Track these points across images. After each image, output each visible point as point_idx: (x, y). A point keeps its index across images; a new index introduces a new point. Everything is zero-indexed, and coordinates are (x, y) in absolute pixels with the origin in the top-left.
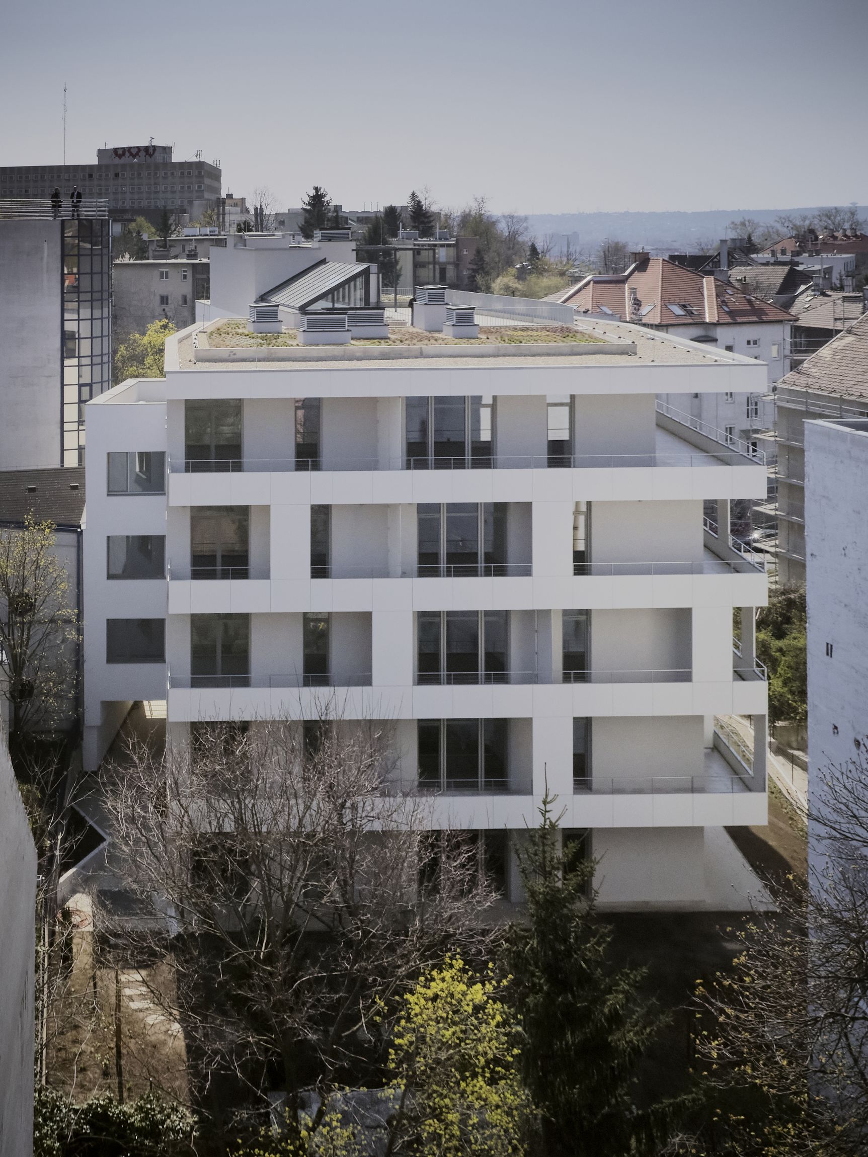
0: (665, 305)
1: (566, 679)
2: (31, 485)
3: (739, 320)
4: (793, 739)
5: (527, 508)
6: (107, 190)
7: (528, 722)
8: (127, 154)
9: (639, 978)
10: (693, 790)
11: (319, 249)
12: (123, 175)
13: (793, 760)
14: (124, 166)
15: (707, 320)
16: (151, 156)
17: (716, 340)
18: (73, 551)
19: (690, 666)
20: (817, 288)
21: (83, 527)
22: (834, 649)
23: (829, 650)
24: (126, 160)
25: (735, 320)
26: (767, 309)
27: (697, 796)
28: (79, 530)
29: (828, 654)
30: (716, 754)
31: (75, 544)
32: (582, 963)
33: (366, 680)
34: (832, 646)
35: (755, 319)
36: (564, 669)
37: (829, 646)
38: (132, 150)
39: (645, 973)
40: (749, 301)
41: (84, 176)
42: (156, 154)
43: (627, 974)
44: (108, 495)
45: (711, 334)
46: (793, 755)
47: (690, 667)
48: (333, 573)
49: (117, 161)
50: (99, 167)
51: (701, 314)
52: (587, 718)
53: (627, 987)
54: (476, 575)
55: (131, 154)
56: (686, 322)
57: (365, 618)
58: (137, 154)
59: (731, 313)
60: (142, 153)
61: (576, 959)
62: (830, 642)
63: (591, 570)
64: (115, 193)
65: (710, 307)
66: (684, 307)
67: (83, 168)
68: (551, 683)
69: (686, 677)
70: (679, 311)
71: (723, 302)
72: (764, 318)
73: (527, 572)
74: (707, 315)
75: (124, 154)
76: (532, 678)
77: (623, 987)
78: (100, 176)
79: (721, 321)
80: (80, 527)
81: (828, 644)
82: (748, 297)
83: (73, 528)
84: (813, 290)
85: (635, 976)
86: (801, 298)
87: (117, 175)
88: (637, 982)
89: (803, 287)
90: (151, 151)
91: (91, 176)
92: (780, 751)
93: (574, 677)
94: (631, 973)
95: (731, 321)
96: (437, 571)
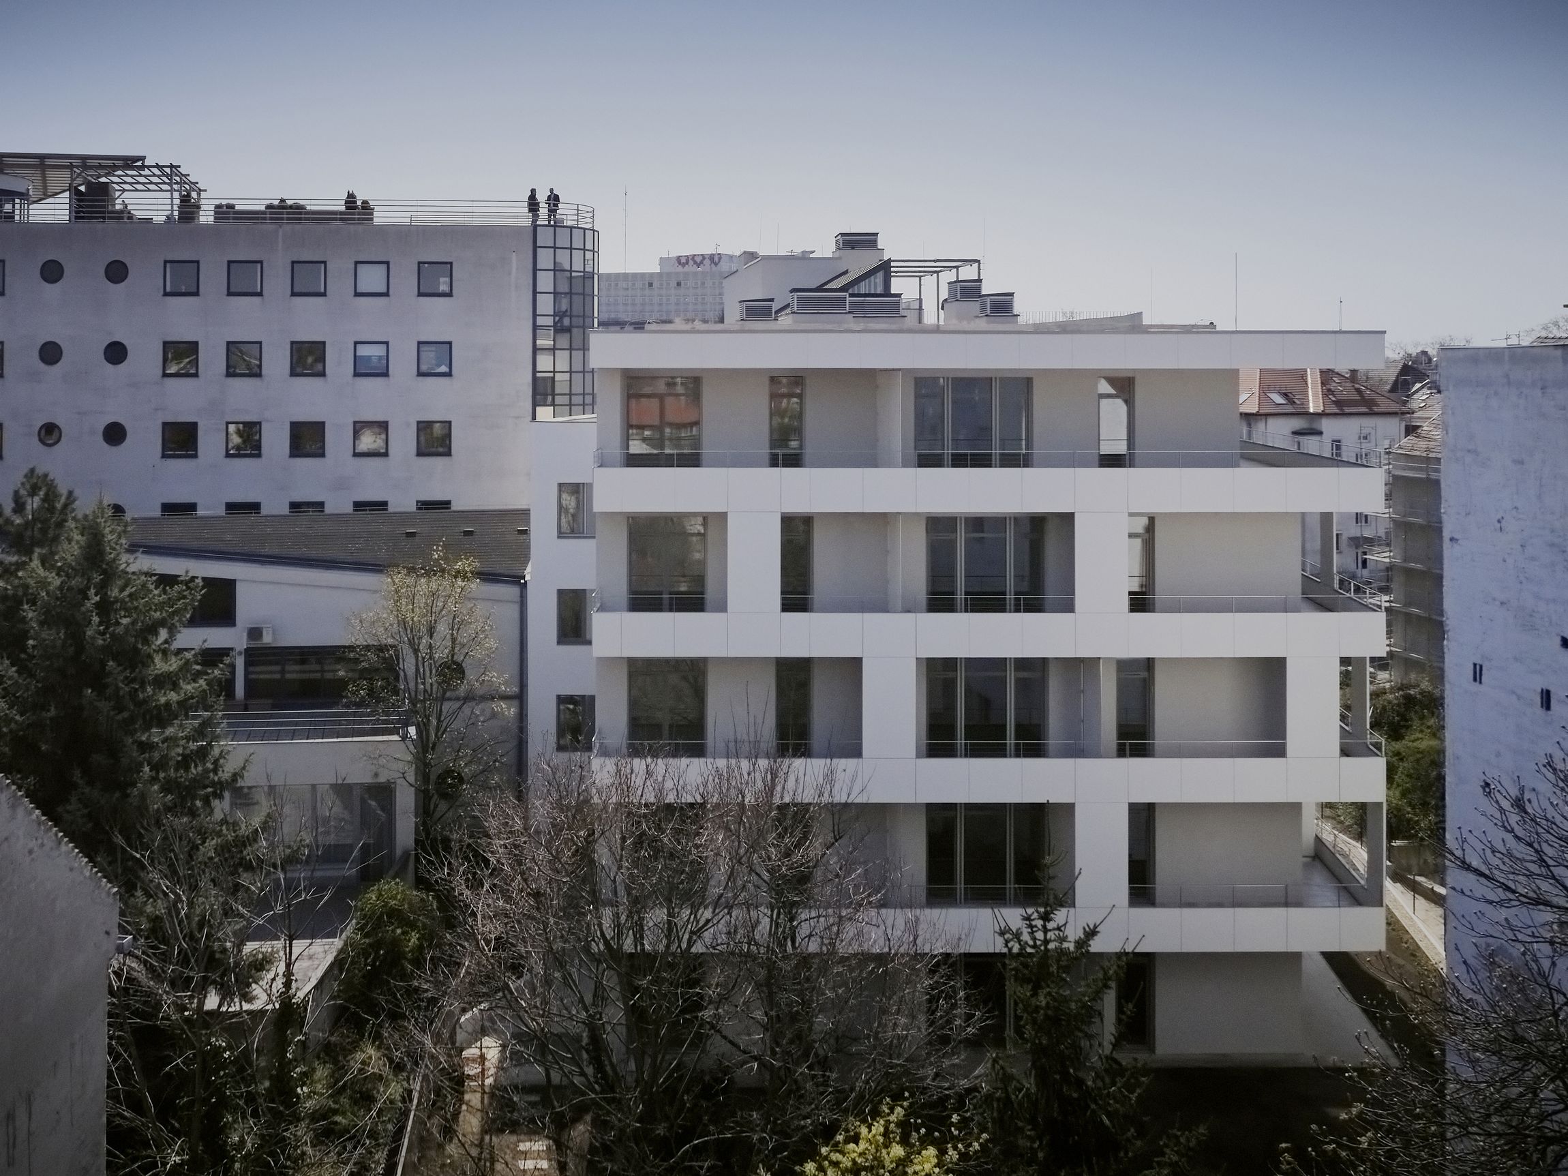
0: (1264, 393)
1: (1121, 753)
2: (468, 527)
3: (1347, 410)
4: (1414, 862)
5: (1067, 519)
6: (668, 300)
7: (1069, 809)
8: (691, 262)
9: (1193, 1143)
10: (1286, 904)
11: (840, 258)
12: (686, 284)
13: (1415, 888)
14: (686, 274)
15: (1311, 410)
16: (716, 264)
17: (1321, 433)
18: (516, 607)
19: (1283, 735)
20: (1433, 385)
21: (528, 578)
22: (1484, 672)
23: (1477, 674)
24: (691, 268)
25: (1342, 410)
26: (1379, 399)
27: (1293, 911)
28: (522, 581)
29: (1475, 680)
30: (1318, 864)
31: (518, 599)
32: (1104, 1117)
33: (854, 750)
34: (1481, 667)
35: (1364, 409)
36: (1118, 739)
37: (1478, 667)
38: (696, 258)
39: (1203, 1135)
40: (1359, 391)
41: (644, 284)
42: (722, 263)
43: (1177, 1137)
44: (559, 537)
45: (1316, 426)
46: (1414, 881)
47: (1285, 738)
48: (816, 606)
49: (680, 269)
50: (660, 275)
51: (1305, 403)
52: (1149, 804)
53: (1175, 1158)
54: (1003, 610)
55: (695, 262)
56: (1287, 411)
57: (853, 666)
58: (702, 262)
59: (1338, 403)
60: (707, 262)
61: (1093, 1111)
62: (1479, 662)
63: (1154, 604)
64: (677, 304)
65: (1315, 395)
66: (1285, 395)
67: (643, 275)
68: (1100, 757)
69: (1279, 751)
70: (1279, 400)
71: (1329, 390)
72: (1376, 409)
73: (1069, 607)
74: (1311, 405)
75: (687, 263)
76: (1076, 750)
77: (1169, 1158)
78: (661, 285)
79: (1327, 411)
80: (523, 578)
81: (1475, 665)
82: (1357, 386)
83: (517, 580)
84: (1430, 388)
85: (1188, 1140)
86: (1415, 396)
87: (679, 284)
88: (1190, 1149)
89: (1418, 386)
90: (716, 259)
91: (651, 285)
92: (1397, 877)
93: (1130, 750)
94: (1181, 1135)
95: (1337, 411)
96: (953, 605)
